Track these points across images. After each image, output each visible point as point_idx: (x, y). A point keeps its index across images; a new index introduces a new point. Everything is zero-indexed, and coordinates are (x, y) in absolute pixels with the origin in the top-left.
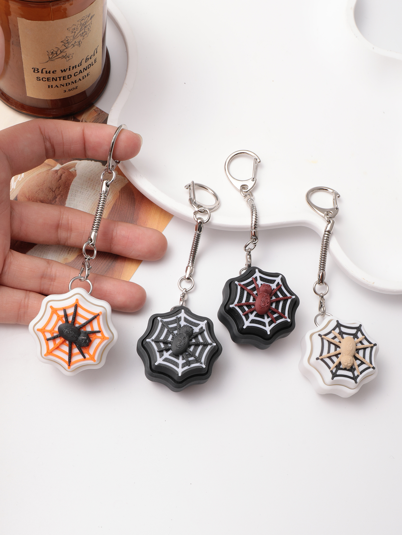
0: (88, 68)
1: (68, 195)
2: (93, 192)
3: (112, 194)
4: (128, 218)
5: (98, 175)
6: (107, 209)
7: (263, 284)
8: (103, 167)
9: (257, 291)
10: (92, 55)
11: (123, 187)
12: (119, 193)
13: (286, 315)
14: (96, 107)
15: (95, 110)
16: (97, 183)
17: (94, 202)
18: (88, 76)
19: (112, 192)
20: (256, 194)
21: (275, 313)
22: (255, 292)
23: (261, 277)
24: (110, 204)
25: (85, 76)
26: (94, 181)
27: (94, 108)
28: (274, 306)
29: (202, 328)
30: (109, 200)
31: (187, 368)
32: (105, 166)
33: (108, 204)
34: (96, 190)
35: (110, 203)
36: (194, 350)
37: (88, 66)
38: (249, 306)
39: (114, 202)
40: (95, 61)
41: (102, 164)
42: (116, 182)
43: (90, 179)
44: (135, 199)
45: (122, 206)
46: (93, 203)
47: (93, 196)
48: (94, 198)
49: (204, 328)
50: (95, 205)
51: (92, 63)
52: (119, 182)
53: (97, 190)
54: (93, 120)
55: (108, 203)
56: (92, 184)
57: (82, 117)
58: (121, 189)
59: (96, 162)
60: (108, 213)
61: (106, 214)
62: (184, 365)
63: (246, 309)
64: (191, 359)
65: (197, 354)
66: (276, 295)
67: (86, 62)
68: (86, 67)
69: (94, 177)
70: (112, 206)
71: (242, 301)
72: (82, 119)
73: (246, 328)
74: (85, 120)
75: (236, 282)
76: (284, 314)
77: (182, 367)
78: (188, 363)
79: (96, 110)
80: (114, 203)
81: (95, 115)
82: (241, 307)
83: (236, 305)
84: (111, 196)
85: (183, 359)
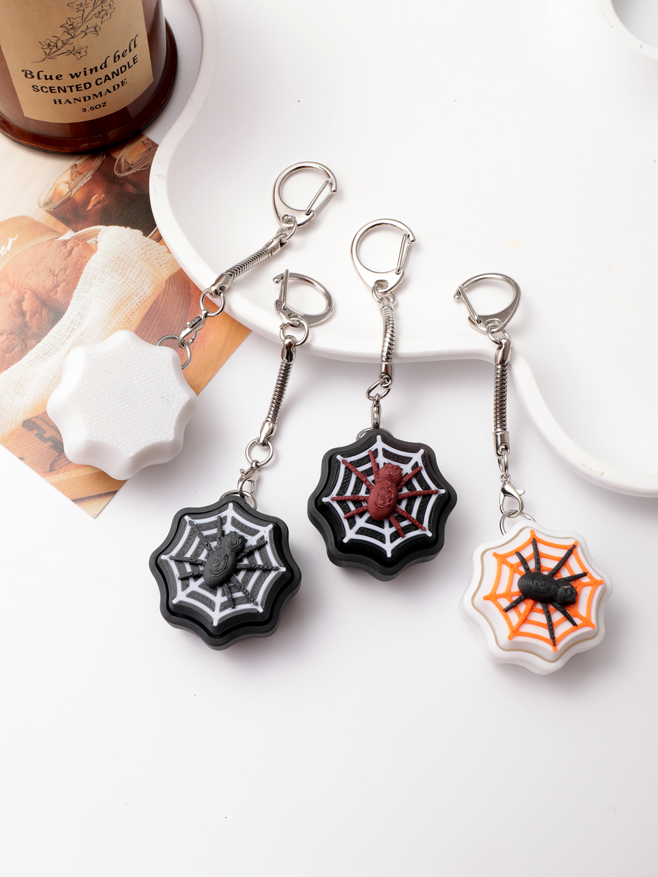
0: (122, 72)
1: (79, 283)
2: (121, 280)
3: (152, 286)
4: (175, 328)
5: (133, 251)
6: (140, 310)
7: (387, 463)
8: (144, 239)
9: (375, 477)
10: (126, 51)
11: (173, 274)
12: (165, 284)
13: (426, 524)
14: (146, 138)
15: (143, 142)
16: (130, 265)
17: (120, 296)
18: (123, 85)
19: (154, 281)
20: (401, 298)
21: (404, 519)
22: (371, 478)
23: (384, 451)
24: (146, 302)
25: (118, 85)
26: (126, 262)
27: (143, 139)
28: (403, 506)
29: (262, 538)
30: (145, 295)
31: (229, 611)
32: (147, 236)
33: (144, 302)
34: (126, 276)
35: (148, 299)
36: (244, 578)
37: (121, 68)
38: (357, 502)
39: (155, 299)
40: (134, 60)
41: (142, 233)
42: (162, 265)
43: (119, 257)
44: (190, 295)
45: (167, 307)
46: (118, 299)
47: (120, 286)
48: (121, 291)
49: (267, 538)
50: (121, 301)
51: (128, 63)
52: (168, 265)
53: (128, 277)
54: (138, 159)
55: (143, 299)
56: (121, 267)
57: (121, 154)
58: (170, 278)
59: (133, 230)
60: (142, 317)
61: (137, 318)
62: (224, 607)
63: (352, 507)
64: (238, 595)
65: (249, 587)
66: (409, 484)
67: (115, 62)
68: (118, 70)
69: (126, 255)
70: (150, 306)
71: (345, 493)
72: (120, 156)
73: (347, 543)
74: (124, 159)
75: (339, 457)
76: (422, 522)
77: (221, 610)
78: (233, 602)
79: (146, 142)
80: (155, 301)
81: (144, 150)
82: (342, 502)
83: (333, 499)
84: (151, 289)
85: (223, 595)
